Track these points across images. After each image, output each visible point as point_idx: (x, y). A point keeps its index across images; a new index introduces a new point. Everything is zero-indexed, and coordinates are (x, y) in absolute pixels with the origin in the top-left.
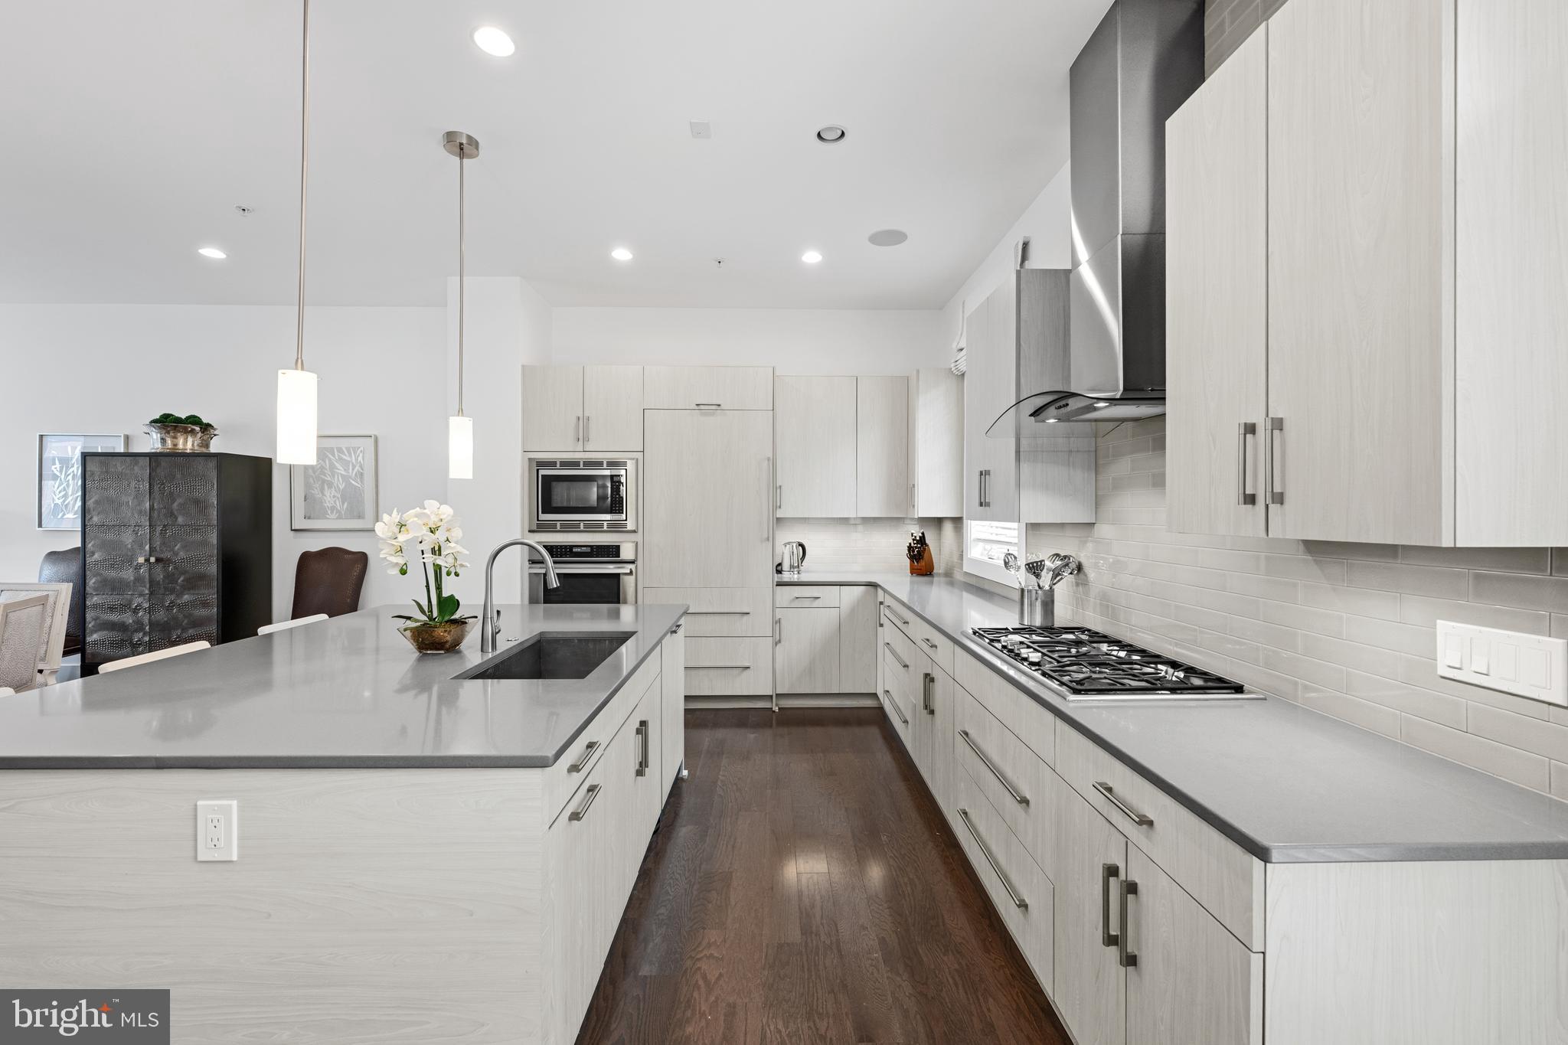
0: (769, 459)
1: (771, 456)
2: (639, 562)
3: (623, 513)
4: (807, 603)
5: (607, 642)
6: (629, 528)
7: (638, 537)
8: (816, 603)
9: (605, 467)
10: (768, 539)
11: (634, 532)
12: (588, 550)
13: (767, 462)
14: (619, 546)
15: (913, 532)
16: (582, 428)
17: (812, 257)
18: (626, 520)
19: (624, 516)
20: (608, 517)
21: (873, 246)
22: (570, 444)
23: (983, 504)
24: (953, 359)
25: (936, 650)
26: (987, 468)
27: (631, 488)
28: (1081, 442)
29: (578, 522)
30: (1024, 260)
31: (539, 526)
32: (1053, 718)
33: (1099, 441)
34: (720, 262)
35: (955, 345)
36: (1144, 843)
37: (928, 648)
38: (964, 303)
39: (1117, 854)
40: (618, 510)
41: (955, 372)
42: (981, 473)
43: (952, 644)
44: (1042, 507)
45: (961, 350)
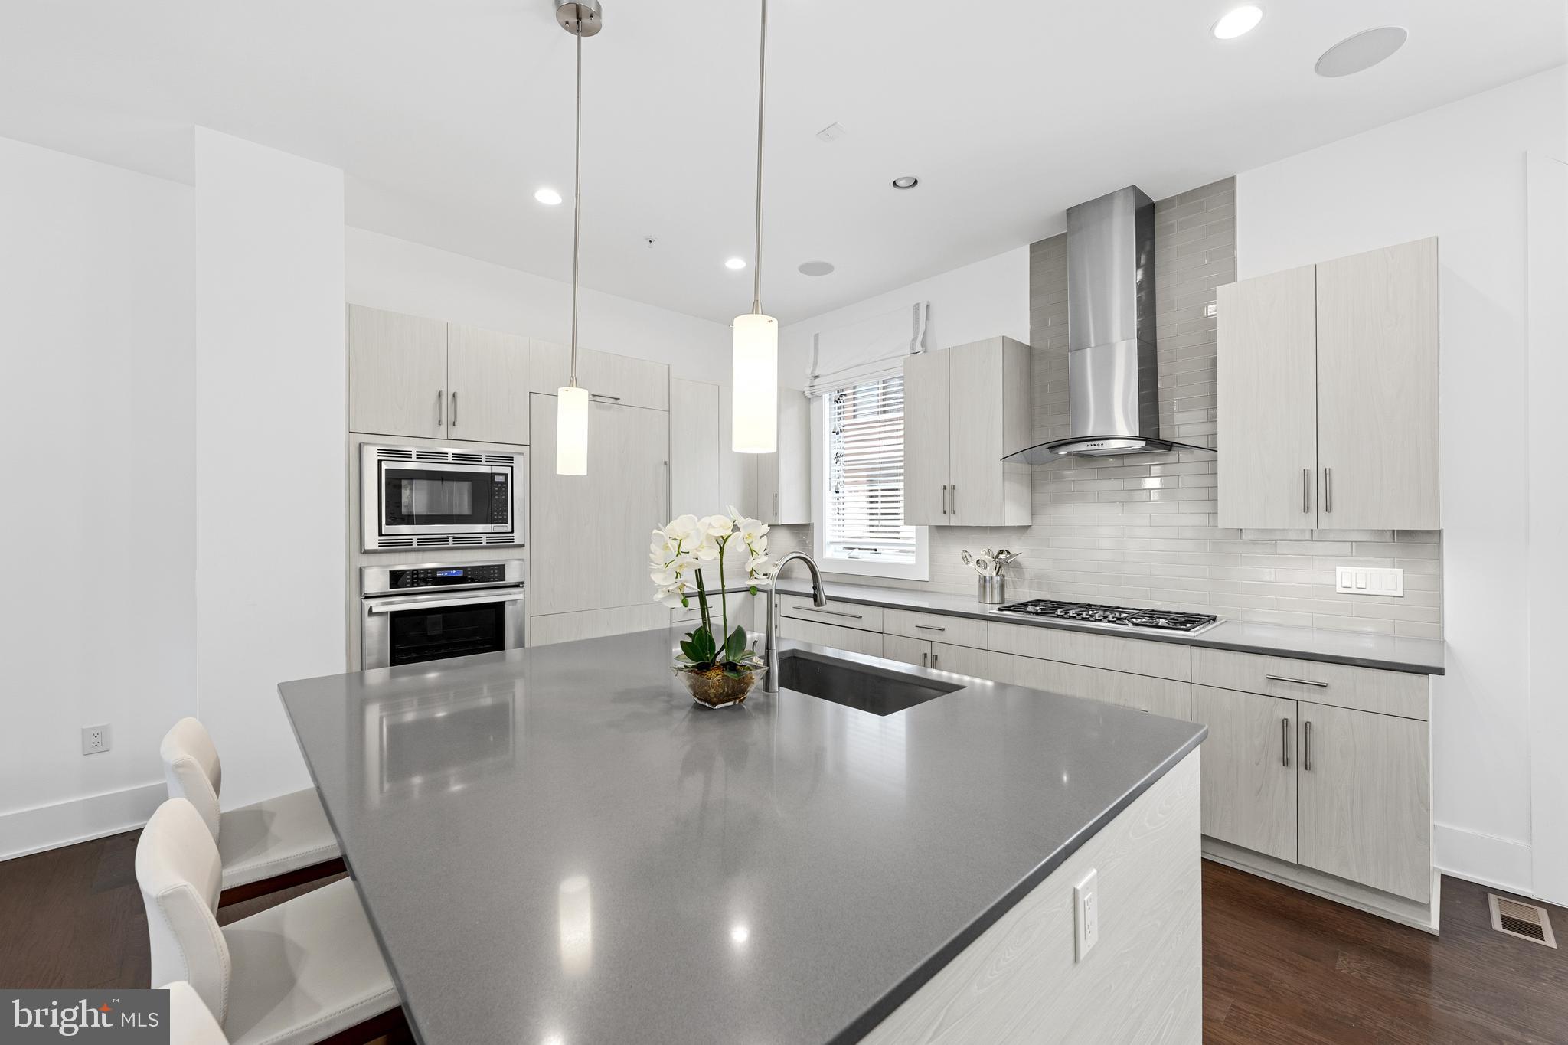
0: (665, 463)
1: (667, 460)
2: (528, 585)
3: (507, 523)
6: (516, 542)
7: (524, 553)
9: (484, 462)
11: (523, 546)
12: (461, 573)
14: (504, 565)
16: (447, 406)
17: (736, 264)
18: (512, 532)
19: (509, 527)
20: (488, 528)
21: (801, 274)
22: (427, 427)
23: (948, 512)
24: (808, 383)
25: (943, 633)
26: (953, 484)
27: (519, 491)
28: (1026, 468)
29: (445, 536)
30: (927, 319)
31: (382, 543)
32: (1186, 649)
33: (1037, 468)
34: (650, 241)
35: (809, 371)
36: (1317, 698)
37: (920, 634)
38: (817, 336)
39: (1287, 711)
40: (500, 519)
41: (809, 395)
42: (945, 488)
43: (984, 623)
44: (1014, 515)
45: (816, 377)
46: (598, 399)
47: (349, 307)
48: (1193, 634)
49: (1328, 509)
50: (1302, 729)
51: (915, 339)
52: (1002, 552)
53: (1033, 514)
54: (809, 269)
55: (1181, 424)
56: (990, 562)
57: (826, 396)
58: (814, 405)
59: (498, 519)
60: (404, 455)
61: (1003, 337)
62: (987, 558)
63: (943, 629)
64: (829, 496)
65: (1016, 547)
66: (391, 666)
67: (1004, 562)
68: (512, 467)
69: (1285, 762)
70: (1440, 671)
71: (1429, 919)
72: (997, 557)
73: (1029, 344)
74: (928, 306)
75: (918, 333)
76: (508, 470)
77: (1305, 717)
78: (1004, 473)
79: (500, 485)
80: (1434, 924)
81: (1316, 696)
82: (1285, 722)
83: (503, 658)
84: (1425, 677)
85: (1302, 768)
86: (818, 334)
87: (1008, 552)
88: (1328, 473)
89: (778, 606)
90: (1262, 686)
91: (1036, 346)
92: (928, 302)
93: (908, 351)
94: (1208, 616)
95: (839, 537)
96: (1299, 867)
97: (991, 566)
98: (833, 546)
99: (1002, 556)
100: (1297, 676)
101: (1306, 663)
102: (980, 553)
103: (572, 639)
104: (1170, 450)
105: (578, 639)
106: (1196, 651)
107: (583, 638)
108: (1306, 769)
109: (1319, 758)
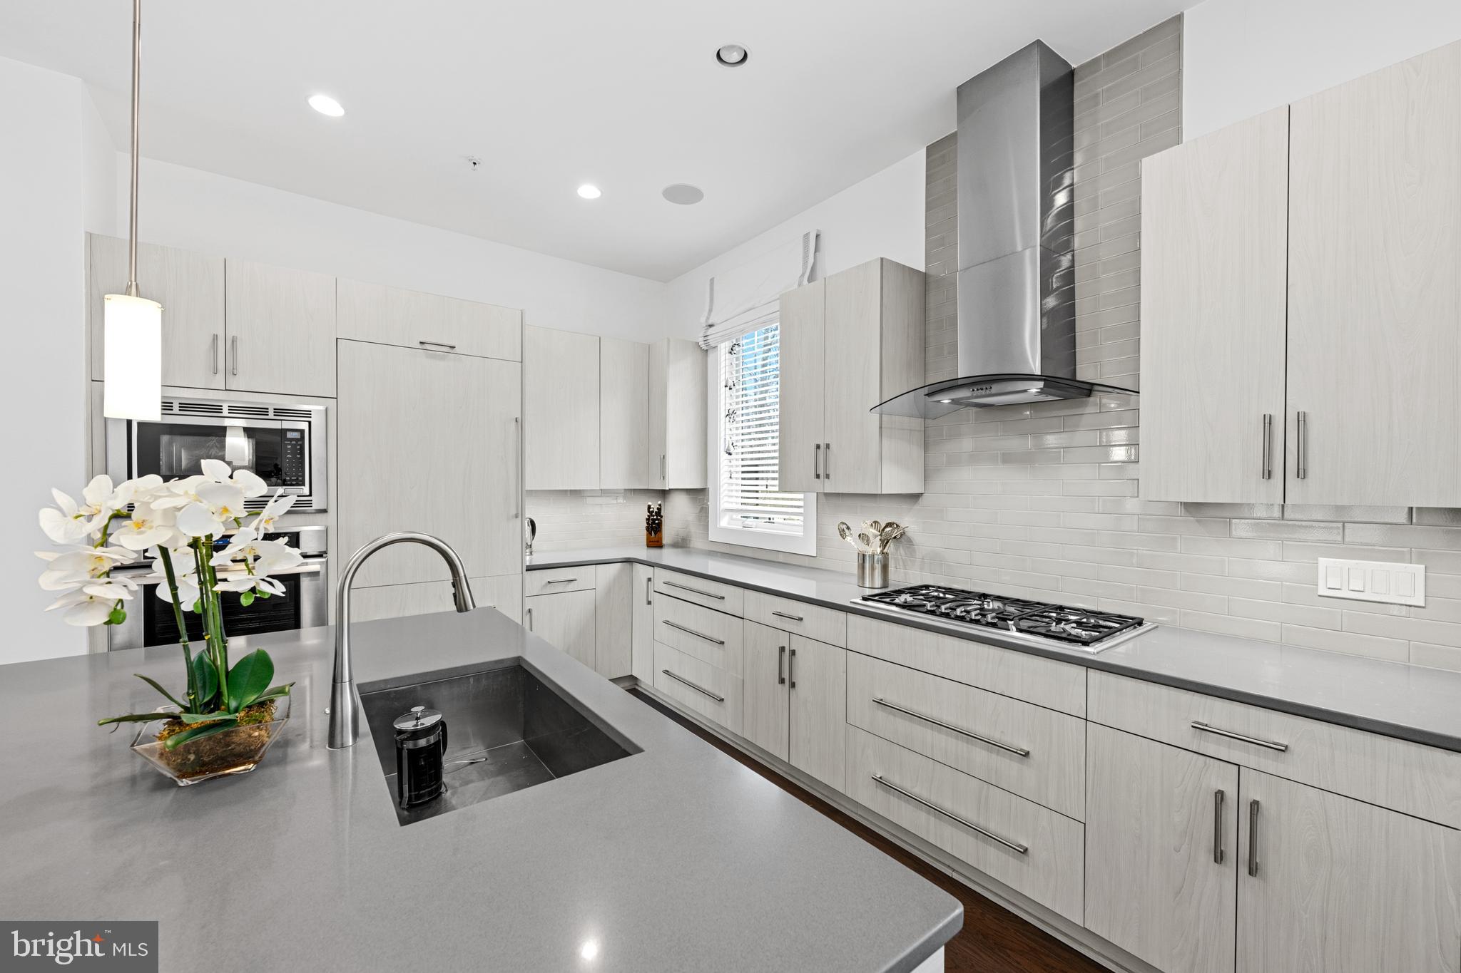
0: (516, 420)
1: (519, 416)
2: (332, 555)
3: (303, 484)
4: (560, 588)
5: (471, 680)
6: (316, 507)
7: (327, 519)
8: (571, 587)
10: (517, 516)
11: (325, 511)
13: (514, 422)
14: (301, 532)
15: (650, 503)
16: (224, 352)
17: (589, 191)
18: (310, 495)
19: (306, 490)
20: (279, 490)
21: (666, 201)
22: (201, 376)
23: (822, 476)
24: (704, 334)
25: (802, 623)
26: (827, 442)
27: (317, 449)
28: (917, 423)
30: (816, 250)
32: (1081, 671)
33: (929, 422)
34: (475, 163)
35: (703, 320)
36: (1270, 766)
37: (777, 622)
38: (712, 280)
39: (1222, 780)
40: (294, 480)
41: (704, 346)
42: (818, 447)
43: (842, 615)
44: (895, 480)
45: (711, 326)
46: (428, 347)
47: (90, 237)
48: (1091, 651)
49: (1302, 473)
50: (1245, 810)
51: (803, 275)
52: (889, 525)
53: (926, 478)
54: (672, 194)
56: (876, 536)
57: (721, 346)
58: (711, 356)
59: (291, 480)
61: (882, 259)
62: (872, 532)
63: (801, 619)
64: (723, 458)
66: (145, 646)
67: (891, 535)
68: (310, 422)
69: (1219, 857)
73: (924, 271)
74: (817, 236)
75: (806, 267)
76: (304, 426)
77: (1250, 794)
78: (881, 428)
79: (294, 442)
81: (1268, 762)
82: (1220, 796)
83: (298, 638)
85: (1244, 870)
86: (713, 278)
87: (898, 525)
88: (1302, 419)
90: (1185, 736)
91: (932, 272)
94: (1132, 619)
97: (875, 541)
98: (726, 514)
100: (1239, 729)
101: (1253, 711)
102: (863, 525)
103: (393, 615)
104: (1089, 395)
105: (401, 616)
106: (1094, 676)
107: (407, 614)
108: (1250, 874)
109: (1270, 858)
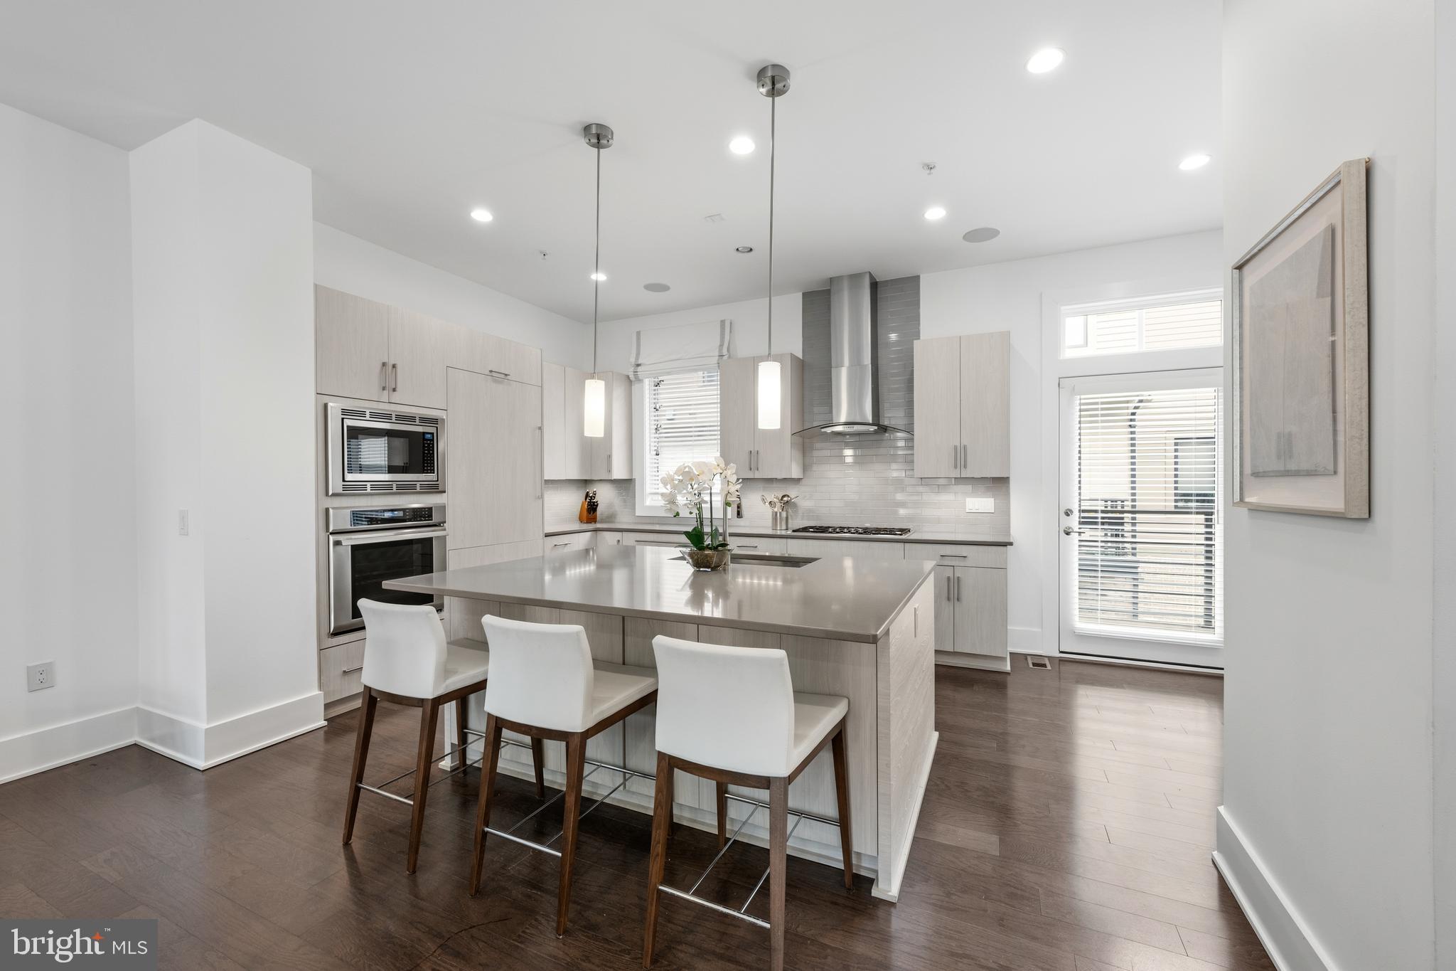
0: (539, 428)
1: (540, 425)
3: (434, 473)
6: (441, 489)
11: (444, 492)
12: (401, 514)
13: (538, 431)
14: (432, 508)
15: (587, 490)
16: (389, 375)
18: (437, 480)
19: (435, 477)
20: (421, 477)
22: (374, 392)
23: (752, 469)
24: (632, 369)
26: (756, 449)
27: (442, 447)
29: (390, 483)
30: (731, 332)
31: (345, 488)
32: (901, 544)
34: (544, 255)
35: (633, 360)
36: (962, 564)
38: (638, 333)
39: (949, 572)
41: (632, 377)
42: (752, 453)
43: (784, 540)
44: (795, 472)
45: (638, 365)
46: (494, 374)
47: (316, 286)
48: (903, 537)
49: (965, 467)
50: (956, 581)
51: (721, 346)
52: (784, 496)
53: (804, 470)
54: (650, 287)
55: (892, 416)
56: (778, 502)
57: (647, 381)
58: (635, 387)
59: (427, 470)
60: (361, 414)
62: (776, 500)
63: (756, 547)
64: (649, 457)
65: (793, 492)
67: (787, 503)
68: (437, 427)
69: (949, 599)
70: (1011, 544)
71: (1006, 665)
72: (782, 499)
73: (801, 358)
74: (731, 323)
75: (724, 342)
76: (434, 430)
77: (956, 574)
78: (791, 444)
79: (428, 442)
80: (1008, 668)
81: (961, 562)
82: (948, 578)
84: (1005, 548)
85: (956, 601)
86: (640, 331)
87: (788, 496)
88: (965, 447)
89: (621, 541)
91: (807, 359)
92: (731, 320)
93: (717, 354)
94: (907, 528)
95: (655, 489)
96: (955, 654)
97: (778, 505)
98: (650, 497)
99: (785, 499)
100: (953, 553)
101: (957, 547)
102: (771, 497)
104: (885, 432)
106: (907, 545)
108: (958, 601)
109: (962, 596)
